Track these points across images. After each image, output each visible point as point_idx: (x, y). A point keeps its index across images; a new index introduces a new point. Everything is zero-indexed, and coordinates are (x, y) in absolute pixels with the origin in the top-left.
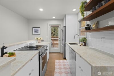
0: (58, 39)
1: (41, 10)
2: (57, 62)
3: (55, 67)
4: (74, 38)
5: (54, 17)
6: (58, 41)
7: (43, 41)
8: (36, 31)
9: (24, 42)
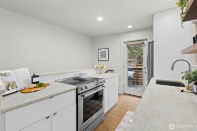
0: (142, 69)
1: (100, 19)
2: (128, 116)
3: (121, 123)
4: (172, 69)
5: (130, 27)
6: (142, 72)
7: (113, 71)
8: (103, 55)
9: (78, 70)
